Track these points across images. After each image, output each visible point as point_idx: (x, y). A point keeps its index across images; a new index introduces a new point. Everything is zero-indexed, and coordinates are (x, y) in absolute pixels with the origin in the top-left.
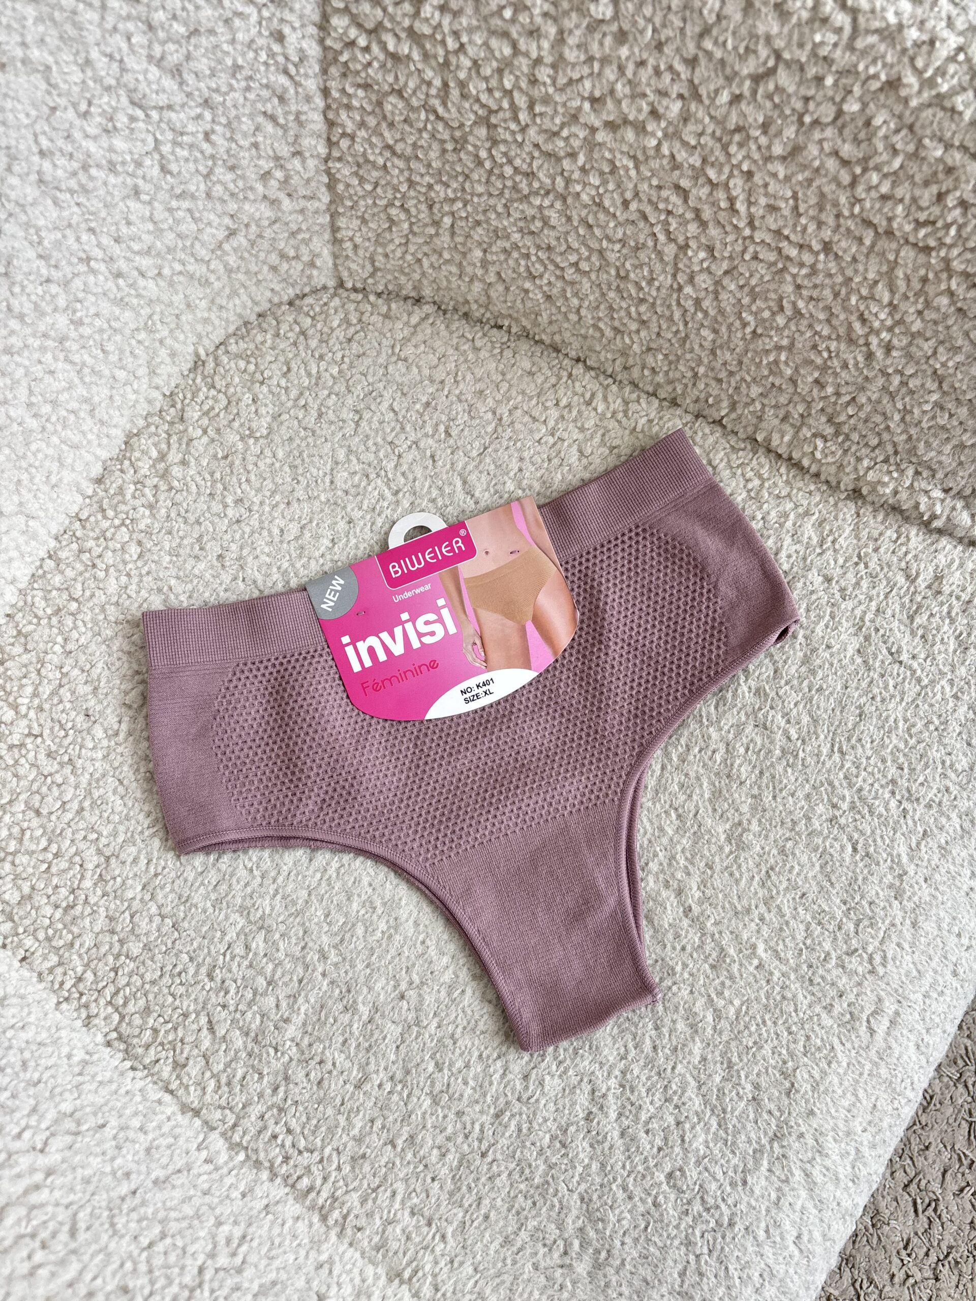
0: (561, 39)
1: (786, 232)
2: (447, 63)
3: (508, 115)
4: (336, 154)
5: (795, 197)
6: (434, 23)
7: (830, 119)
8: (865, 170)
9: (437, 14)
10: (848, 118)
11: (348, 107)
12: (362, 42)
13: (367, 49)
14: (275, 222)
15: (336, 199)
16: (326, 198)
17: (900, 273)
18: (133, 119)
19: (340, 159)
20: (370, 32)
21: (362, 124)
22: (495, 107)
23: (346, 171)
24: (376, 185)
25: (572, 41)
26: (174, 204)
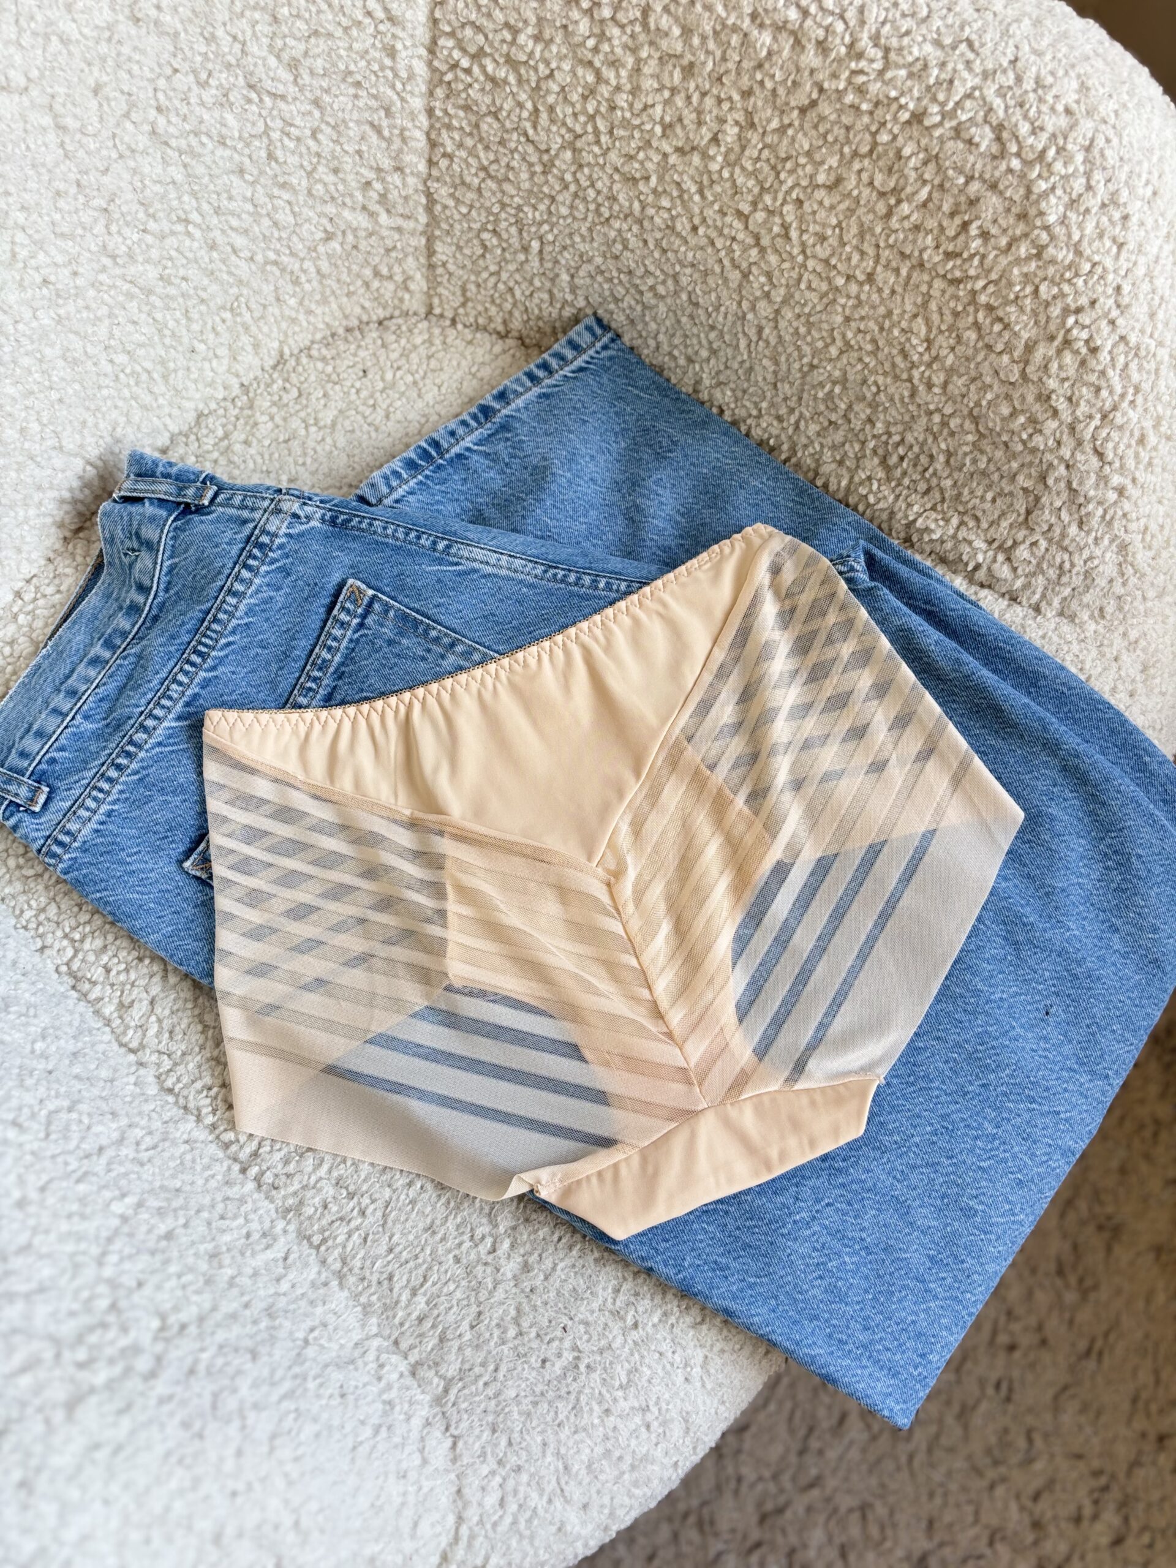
0: (637, 70)
1: (833, 262)
2: (538, 88)
3: (591, 138)
4: (435, 173)
5: (839, 225)
6: (528, 50)
7: (865, 149)
8: (899, 202)
9: (531, 43)
10: (880, 149)
11: (449, 127)
12: (465, 63)
13: (468, 71)
14: (370, 235)
15: (434, 220)
16: (423, 219)
17: (933, 306)
18: (249, 101)
19: (438, 180)
20: (473, 57)
21: (460, 145)
22: (579, 129)
23: (444, 191)
24: (471, 207)
25: (646, 70)
26: (276, 191)
